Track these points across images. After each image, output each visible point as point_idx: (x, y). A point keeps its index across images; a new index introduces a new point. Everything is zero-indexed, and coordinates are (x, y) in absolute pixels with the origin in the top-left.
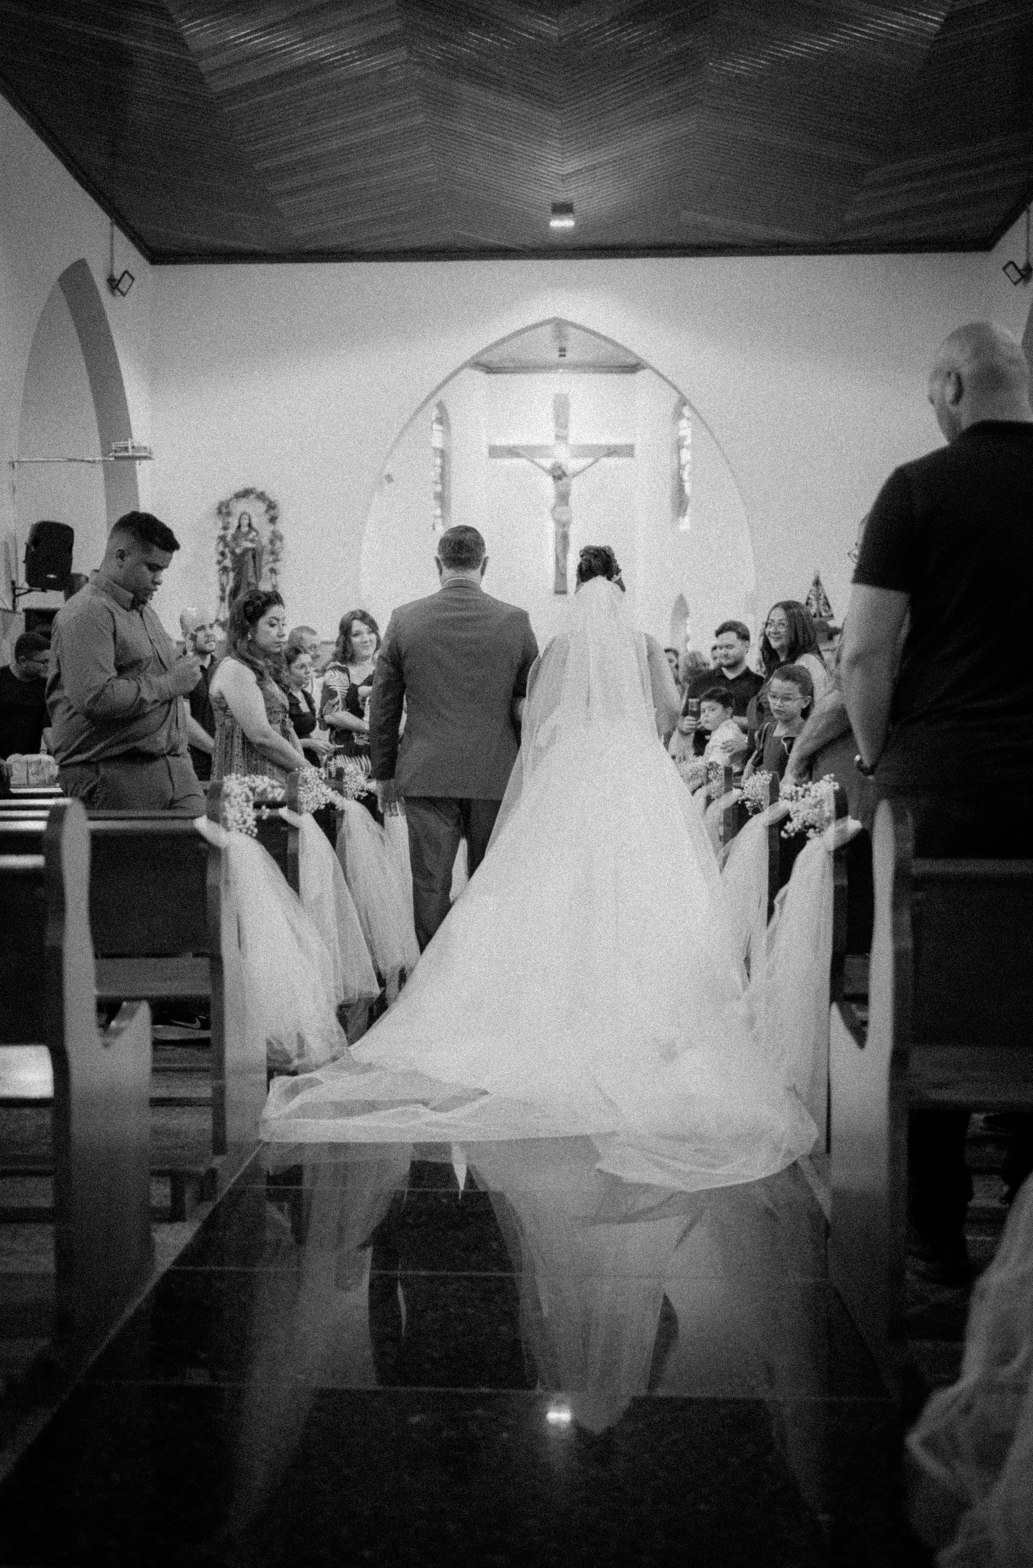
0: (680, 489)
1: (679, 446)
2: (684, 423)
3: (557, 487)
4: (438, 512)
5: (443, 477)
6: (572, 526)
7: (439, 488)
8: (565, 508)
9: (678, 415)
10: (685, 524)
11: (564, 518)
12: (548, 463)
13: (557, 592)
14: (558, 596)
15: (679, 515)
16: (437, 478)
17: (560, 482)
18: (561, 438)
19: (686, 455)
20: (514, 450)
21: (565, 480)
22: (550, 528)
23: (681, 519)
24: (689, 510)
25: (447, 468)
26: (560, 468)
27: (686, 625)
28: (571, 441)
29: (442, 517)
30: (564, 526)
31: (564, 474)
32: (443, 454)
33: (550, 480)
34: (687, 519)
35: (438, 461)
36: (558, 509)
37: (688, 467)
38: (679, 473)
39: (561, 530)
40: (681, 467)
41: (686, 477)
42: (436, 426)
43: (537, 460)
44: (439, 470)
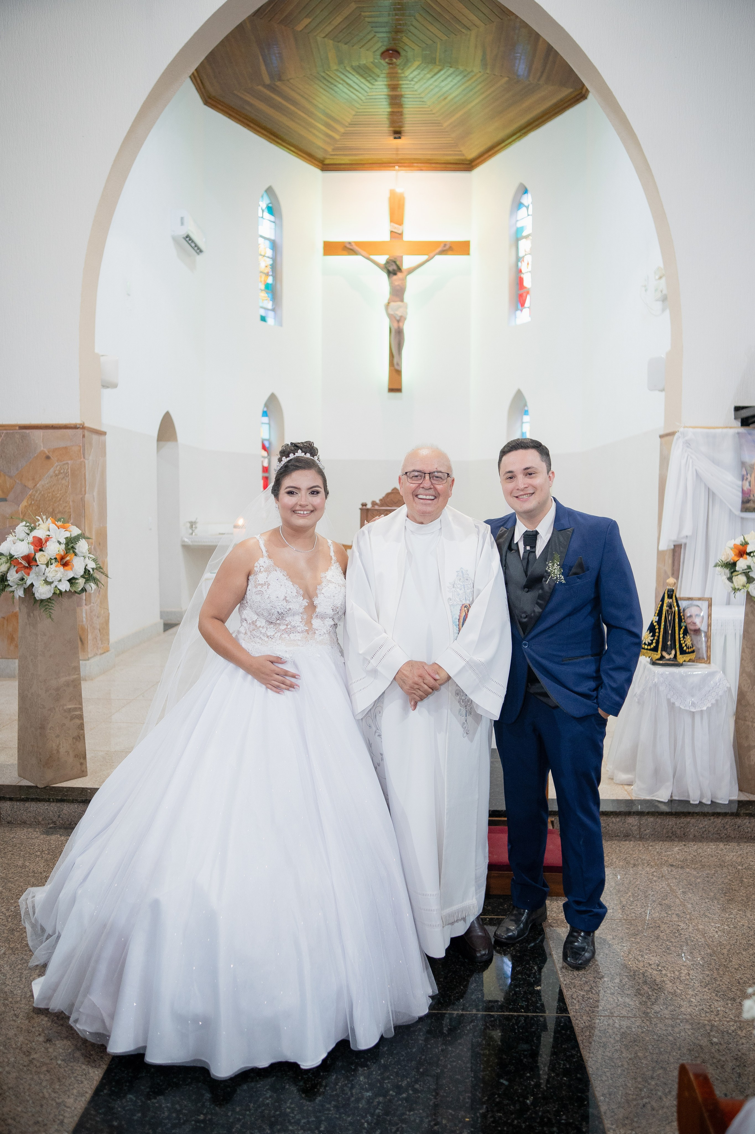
0: (520, 281)
1: (517, 237)
2: (523, 211)
3: (391, 284)
4: (269, 305)
5: (275, 268)
6: (406, 322)
7: (270, 280)
8: (400, 303)
9: (518, 205)
10: (524, 316)
11: (399, 313)
12: (382, 259)
13: (391, 390)
14: (393, 394)
15: (517, 309)
16: (269, 270)
17: (395, 277)
18: (396, 235)
19: (525, 246)
20: (348, 246)
21: (400, 275)
22: (385, 324)
23: (518, 313)
24: (527, 304)
25: (278, 259)
26: (395, 262)
27: (522, 423)
28: (406, 238)
29: (273, 310)
30: (398, 321)
31: (399, 269)
32: (274, 246)
33: (385, 275)
34: (526, 311)
35: (269, 253)
36: (392, 304)
37: (528, 259)
38: (517, 265)
39: (395, 325)
40: (518, 259)
41: (523, 271)
42: (267, 215)
43: (372, 257)
44: (270, 262)
